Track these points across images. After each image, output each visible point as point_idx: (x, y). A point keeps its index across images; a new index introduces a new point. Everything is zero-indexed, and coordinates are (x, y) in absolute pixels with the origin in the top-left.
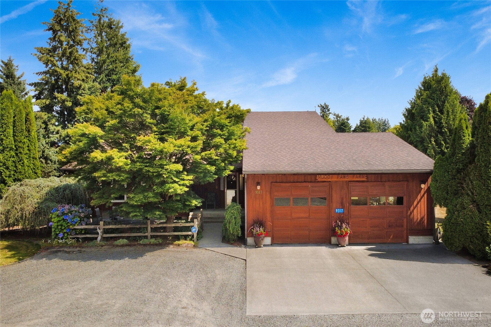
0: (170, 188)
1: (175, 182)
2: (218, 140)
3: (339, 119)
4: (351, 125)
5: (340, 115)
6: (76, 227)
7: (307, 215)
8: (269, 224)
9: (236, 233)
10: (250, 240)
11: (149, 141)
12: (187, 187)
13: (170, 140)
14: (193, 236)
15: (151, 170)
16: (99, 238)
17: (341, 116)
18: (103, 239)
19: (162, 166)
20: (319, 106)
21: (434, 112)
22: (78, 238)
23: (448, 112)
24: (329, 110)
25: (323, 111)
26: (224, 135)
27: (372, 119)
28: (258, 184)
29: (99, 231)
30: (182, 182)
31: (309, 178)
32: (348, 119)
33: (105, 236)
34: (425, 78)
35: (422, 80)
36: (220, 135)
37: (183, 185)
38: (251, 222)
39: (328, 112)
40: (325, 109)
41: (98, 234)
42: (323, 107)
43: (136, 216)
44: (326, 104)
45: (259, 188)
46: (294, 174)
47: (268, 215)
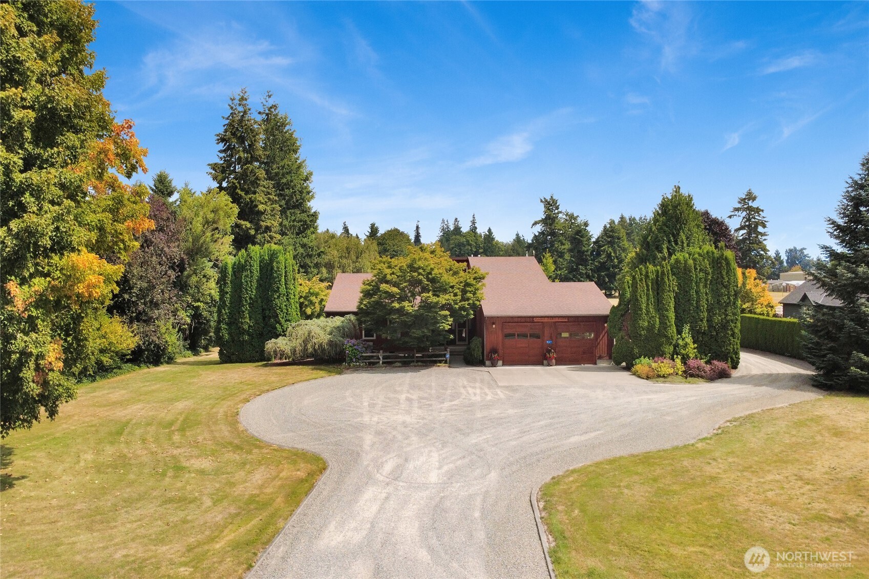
0: (440, 326)
1: (443, 323)
2: (469, 295)
3: (573, 221)
4: (590, 234)
5: (575, 215)
6: (364, 355)
7: (527, 345)
8: (501, 352)
9: (478, 358)
10: (487, 363)
11: (429, 297)
12: (450, 325)
13: (441, 296)
14: (446, 360)
15: (430, 314)
16: (381, 362)
17: (578, 216)
18: (383, 363)
19: (436, 313)
20: (541, 201)
21: (669, 242)
22: (366, 363)
23: (683, 242)
24: (557, 208)
25: (549, 209)
26: (472, 291)
27: (630, 219)
28: (493, 324)
29: (381, 357)
30: (447, 323)
31: (528, 320)
32: (586, 224)
33: (384, 361)
34: (664, 199)
35: (659, 201)
36: (470, 292)
37: (448, 324)
38: (488, 351)
39: (556, 211)
40: (552, 205)
41: (380, 359)
42: (549, 203)
43: (413, 345)
44: (554, 198)
45: (494, 326)
46: (518, 317)
47: (500, 345)
